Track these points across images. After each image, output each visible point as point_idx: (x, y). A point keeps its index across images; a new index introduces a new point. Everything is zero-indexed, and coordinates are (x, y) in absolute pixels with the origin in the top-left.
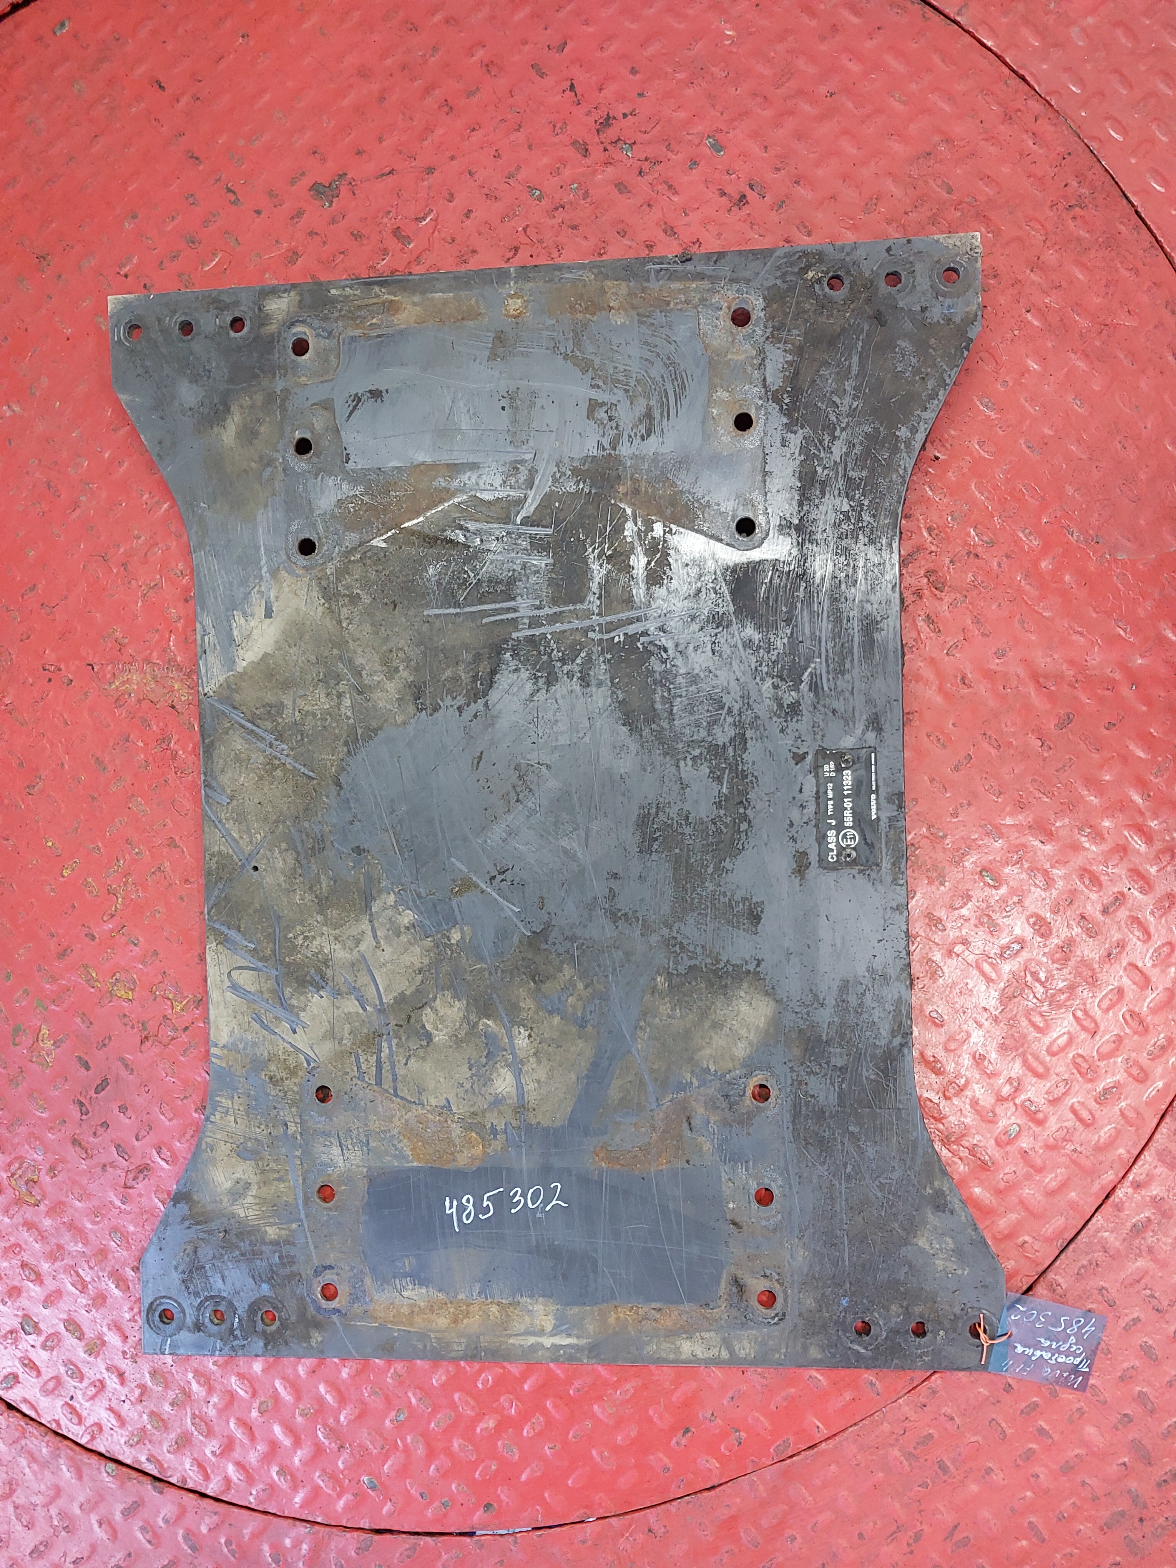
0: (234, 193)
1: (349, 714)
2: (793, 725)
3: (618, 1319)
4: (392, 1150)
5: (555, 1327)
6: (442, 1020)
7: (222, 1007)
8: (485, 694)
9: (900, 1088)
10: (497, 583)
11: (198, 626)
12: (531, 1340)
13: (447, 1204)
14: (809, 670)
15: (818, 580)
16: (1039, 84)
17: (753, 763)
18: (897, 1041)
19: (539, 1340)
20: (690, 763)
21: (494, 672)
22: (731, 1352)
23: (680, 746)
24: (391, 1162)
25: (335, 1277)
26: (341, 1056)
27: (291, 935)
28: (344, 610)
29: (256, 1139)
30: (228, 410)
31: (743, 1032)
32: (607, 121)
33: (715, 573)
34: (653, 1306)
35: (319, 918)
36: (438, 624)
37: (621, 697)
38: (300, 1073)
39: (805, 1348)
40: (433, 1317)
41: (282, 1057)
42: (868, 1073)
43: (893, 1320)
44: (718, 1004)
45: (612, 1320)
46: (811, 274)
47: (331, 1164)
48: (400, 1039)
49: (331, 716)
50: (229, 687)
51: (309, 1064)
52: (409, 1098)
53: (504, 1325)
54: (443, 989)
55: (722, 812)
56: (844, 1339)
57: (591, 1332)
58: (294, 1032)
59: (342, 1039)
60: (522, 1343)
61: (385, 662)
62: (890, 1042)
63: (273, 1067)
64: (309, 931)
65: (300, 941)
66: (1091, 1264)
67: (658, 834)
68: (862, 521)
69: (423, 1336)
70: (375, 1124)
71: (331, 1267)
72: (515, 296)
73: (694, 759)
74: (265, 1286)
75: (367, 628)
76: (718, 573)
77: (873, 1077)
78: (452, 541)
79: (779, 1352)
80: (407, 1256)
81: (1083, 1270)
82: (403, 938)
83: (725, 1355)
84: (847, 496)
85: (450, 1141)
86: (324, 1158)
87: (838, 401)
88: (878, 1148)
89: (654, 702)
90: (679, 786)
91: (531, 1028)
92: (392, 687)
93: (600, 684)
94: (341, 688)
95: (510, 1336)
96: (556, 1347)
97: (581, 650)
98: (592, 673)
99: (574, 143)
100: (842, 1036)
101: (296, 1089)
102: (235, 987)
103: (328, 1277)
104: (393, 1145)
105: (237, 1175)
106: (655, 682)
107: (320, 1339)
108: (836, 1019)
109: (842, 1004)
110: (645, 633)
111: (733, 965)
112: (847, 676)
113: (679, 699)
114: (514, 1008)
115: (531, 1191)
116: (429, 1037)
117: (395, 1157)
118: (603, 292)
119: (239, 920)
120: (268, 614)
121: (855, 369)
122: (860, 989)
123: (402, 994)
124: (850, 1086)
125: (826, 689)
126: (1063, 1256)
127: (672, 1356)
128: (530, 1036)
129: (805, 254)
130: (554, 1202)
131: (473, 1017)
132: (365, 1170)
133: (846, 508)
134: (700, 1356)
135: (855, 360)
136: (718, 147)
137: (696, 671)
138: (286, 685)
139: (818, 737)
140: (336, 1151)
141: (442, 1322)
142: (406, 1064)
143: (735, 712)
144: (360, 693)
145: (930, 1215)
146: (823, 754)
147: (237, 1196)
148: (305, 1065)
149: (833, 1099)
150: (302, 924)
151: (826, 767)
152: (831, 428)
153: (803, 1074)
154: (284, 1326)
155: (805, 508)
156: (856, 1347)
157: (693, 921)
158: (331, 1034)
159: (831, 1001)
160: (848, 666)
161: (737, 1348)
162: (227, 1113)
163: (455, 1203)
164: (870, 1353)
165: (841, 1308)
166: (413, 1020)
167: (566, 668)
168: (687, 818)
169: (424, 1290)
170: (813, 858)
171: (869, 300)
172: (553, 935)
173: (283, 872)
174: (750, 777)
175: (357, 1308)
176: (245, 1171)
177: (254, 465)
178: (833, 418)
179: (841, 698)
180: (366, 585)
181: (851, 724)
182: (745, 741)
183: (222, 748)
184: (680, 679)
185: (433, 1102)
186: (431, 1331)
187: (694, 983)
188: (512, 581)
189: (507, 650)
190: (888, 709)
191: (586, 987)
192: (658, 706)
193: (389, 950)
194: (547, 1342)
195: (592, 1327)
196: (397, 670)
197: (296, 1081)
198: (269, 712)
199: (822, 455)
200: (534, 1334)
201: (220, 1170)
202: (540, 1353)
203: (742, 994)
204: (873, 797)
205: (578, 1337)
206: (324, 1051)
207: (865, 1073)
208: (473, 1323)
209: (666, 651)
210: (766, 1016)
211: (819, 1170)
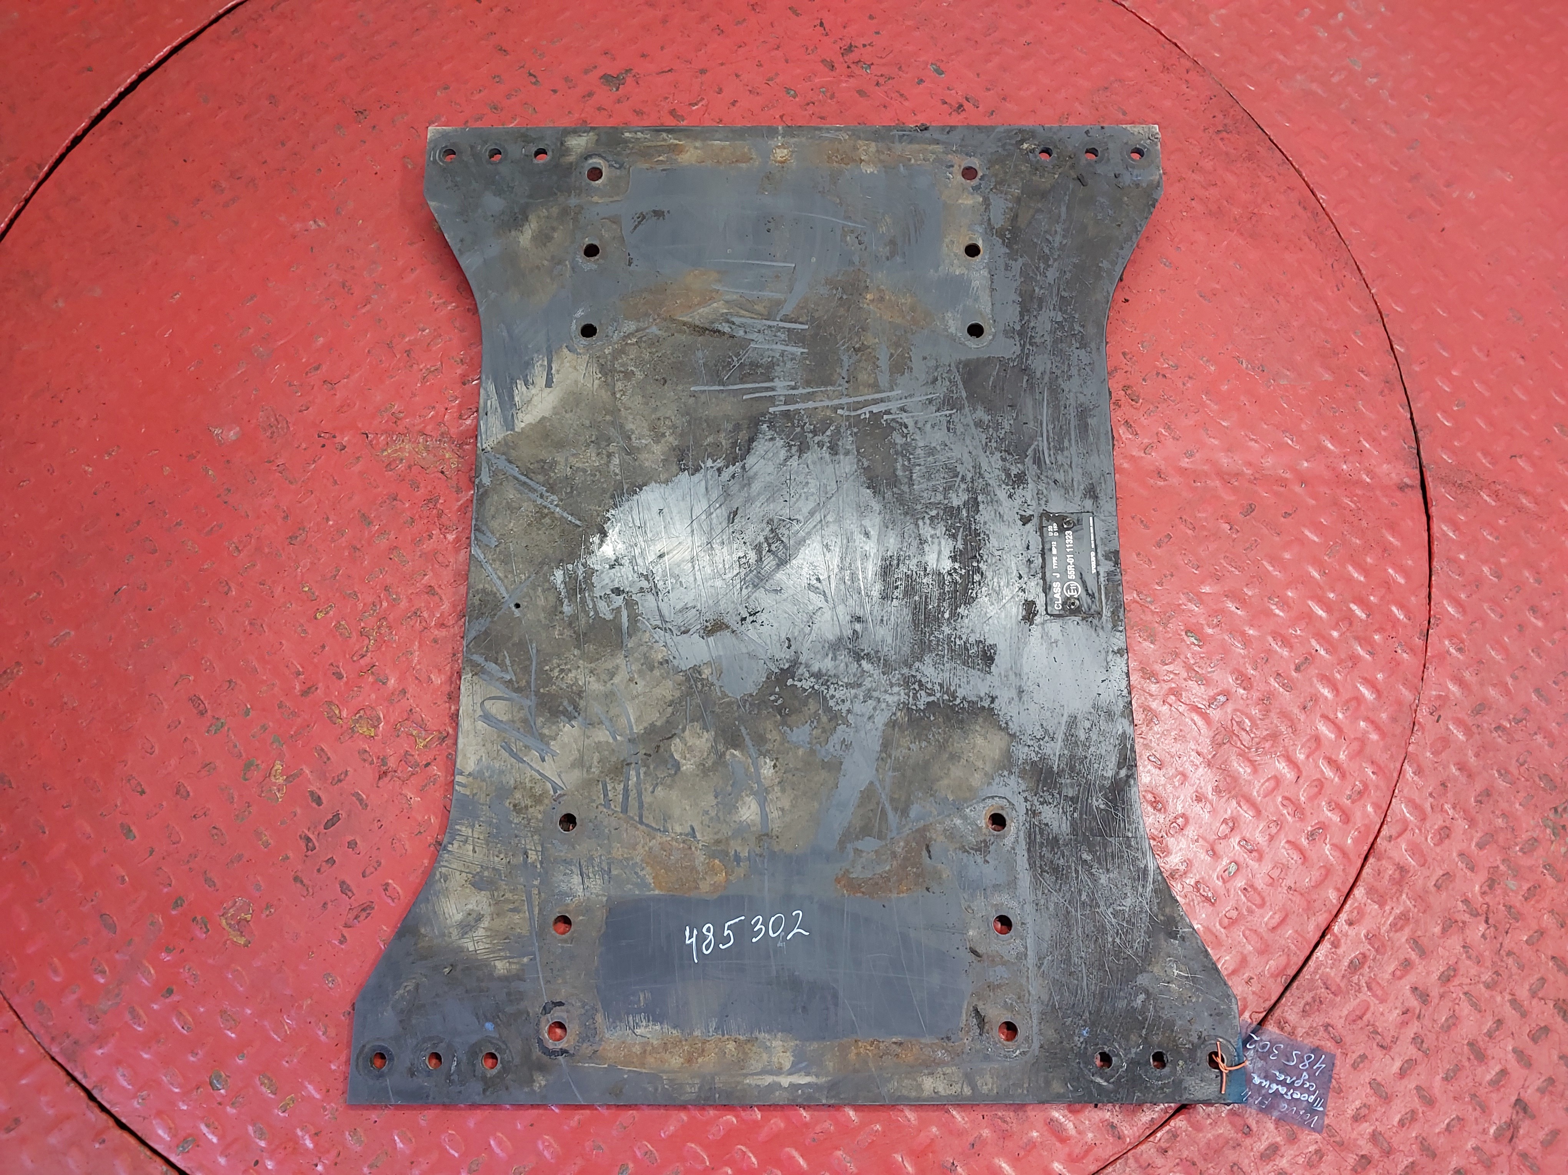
0: (535, 77)
1: (617, 471)
2: (1020, 491)
3: (858, 1054)
4: (634, 879)
5: (793, 1065)
6: (690, 749)
7: (471, 736)
8: (743, 458)
9: (1128, 817)
10: (757, 366)
11: (482, 391)
12: (769, 1079)
13: (687, 933)
14: (1033, 447)
15: (1038, 375)
16: (1188, 49)
17: (985, 523)
18: (1123, 773)
19: (777, 1079)
20: (928, 522)
21: (752, 440)
22: (974, 1087)
23: (919, 507)
24: (632, 890)
25: (565, 1015)
26: (588, 784)
27: (547, 668)
28: (619, 385)
29: (494, 869)
30: (526, 219)
31: (980, 764)
32: (850, 49)
33: (950, 366)
34: (894, 1040)
35: (576, 652)
36: (703, 398)
37: (866, 464)
38: (546, 801)
39: (1048, 1083)
40: (667, 1056)
41: (529, 785)
42: (1098, 802)
43: (1133, 1051)
44: (956, 738)
45: (852, 1056)
46: (1025, 146)
47: (571, 894)
48: (648, 767)
49: (600, 472)
50: (506, 444)
51: (555, 792)
52: (654, 825)
53: (741, 1063)
54: (692, 721)
55: (957, 565)
56: (1086, 1072)
57: (831, 1069)
58: (543, 760)
59: (591, 767)
60: (759, 1083)
61: (653, 428)
62: (1118, 773)
63: (518, 795)
64: (566, 664)
65: (556, 673)
66: (1314, 1001)
67: (899, 583)
68: (1074, 330)
69: (654, 1078)
70: (618, 852)
71: (561, 1004)
72: (783, 146)
73: (932, 518)
74: (489, 1026)
75: (639, 399)
76: (953, 365)
77: (1102, 807)
78: (719, 331)
79: (1022, 1087)
80: (643, 991)
81: (1307, 1007)
82: (657, 672)
83: (967, 1091)
84: (1061, 310)
85: (693, 869)
86: (564, 887)
87: (1051, 239)
88: (1111, 875)
89: (895, 470)
90: (918, 541)
91: (777, 759)
92: (657, 449)
93: (847, 453)
94: (611, 449)
95: (746, 1076)
96: (794, 1087)
97: (830, 424)
98: (840, 443)
99: (823, 61)
100: (1072, 768)
101: (540, 816)
102: (487, 717)
103: (558, 1014)
104: (636, 873)
105: (470, 907)
106: (897, 453)
107: (543, 1083)
108: (1066, 752)
109: (1070, 739)
110: (888, 412)
111: (969, 702)
112: (1066, 453)
113: (918, 468)
114: (760, 740)
115: (773, 919)
116: (677, 766)
117: (636, 885)
118: (855, 148)
119: (497, 653)
120: (549, 383)
121: (1064, 216)
122: (1087, 724)
123: (652, 725)
124: (1081, 814)
125: (1048, 462)
126: (1288, 994)
127: (914, 1094)
128: (775, 766)
129: (1020, 131)
130: (796, 931)
131: (721, 747)
132: (605, 899)
133: (1059, 319)
134: (943, 1093)
135: (1064, 209)
136: (939, 72)
137: (933, 445)
138: (560, 445)
139: (1042, 502)
140: (576, 879)
141: (676, 1061)
142: (653, 792)
143: (968, 479)
144: (628, 454)
145: (1163, 942)
146: (1047, 517)
147: (467, 929)
148: (552, 792)
149: (1066, 827)
150: (559, 656)
151: (1050, 528)
152: (1045, 258)
153: (1036, 802)
154: (505, 1070)
155: (1026, 318)
156: (1098, 1080)
157: (930, 661)
158: (580, 763)
159: (1060, 736)
160: (1066, 443)
161: (979, 1083)
162: (466, 842)
163: (695, 932)
164: (1111, 1086)
165: (1082, 1040)
166: (662, 750)
167: (817, 439)
168: (925, 569)
169: (658, 1027)
170: (1040, 606)
171: (1073, 167)
172: (800, 671)
173: (544, 609)
174: (982, 535)
175: (586, 1049)
176: (479, 902)
177: (546, 263)
178: (1047, 251)
179: (1061, 471)
180: (640, 363)
181: (1071, 493)
182: (977, 504)
183: (496, 497)
184: (919, 451)
185: (678, 829)
186: (664, 1072)
187: (932, 718)
188: (771, 365)
189: (764, 422)
190: (1102, 480)
191: (830, 720)
192: (900, 473)
193: (641, 683)
194: (785, 1081)
195: (831, 1064)
196: (663, 435)
197: (542, 808)
198: (543, 467)
199: (1038, 278)
200: (771, 1073)
201: (452, 902)
202: (777, 1093)
203: (978, 728)
204: (1093, 554)
205: (817, 1076)
206: (571, 779)
207: (1095, 803)
208: (708, 1062)
209: (906, 427)
210: (1000, 749)
211: (1055, 897)
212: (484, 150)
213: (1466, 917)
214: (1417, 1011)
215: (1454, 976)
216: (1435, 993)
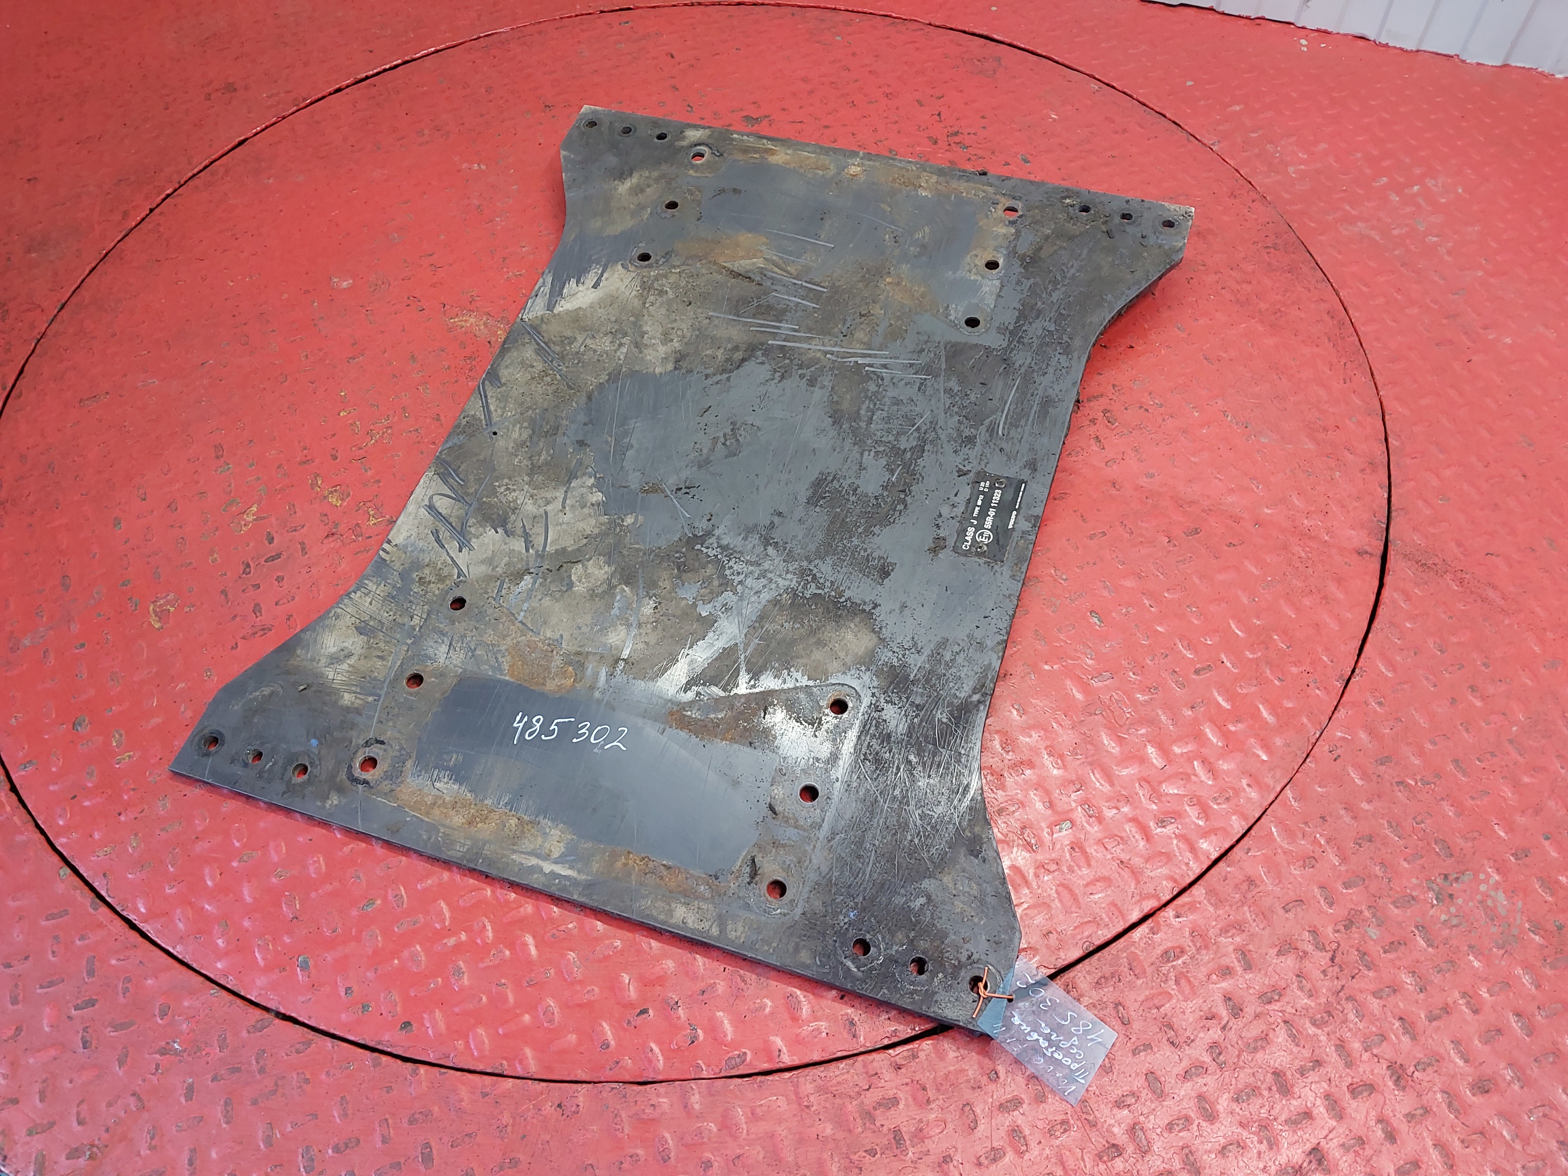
1: (622, 357)
2: (966, 450)
3: (625, 865)
4: (493, 661)
5: (562, 855)
6: (588, 576)
7: (411, 517)
8: (731, 371)
9: (967, 736)
10: (771, 309)
11: (541, 280)
12: (534, 861)
13: (518, 718)
14: (991, 418)
15: (1017, 366)
16: (1260, 187)
17: (924, 467)
18: (976, 698)
19: (541, 863)
20: (872, 453)
21: (744, 360)
22: (722, 930)
23: (869, 441)
24: (487, 670)
25: (381, 753)
26: (488, 579)
27: (497, 484)
28: (651, 298)
29: (380, 621)
30: (631, 175)
31: (842, 655)
32: (956, 134)
33: (939, 343)
34: (664, 862)
35: (526, 478)
36: (716, 322)
37: (835, 399)
38: (448, 582)
39: (797, 949)
40: (453, 813)
41: (439, 566)
42: (942, 715)
43: (895, 948)
44: (828, 628)
45: (619, 865)
46: (1068, 201)
47: (433, 658)
48: (546, 580)
49: (607, 354)
50: (542, 320)
51: (458, 577)
52: (529, 625)
53: (515, 839)
54: (600, 555)
55: (885, 493)
56: (840, 951)
57: (594, 870)
58: (460, 551)
59: (497, 567)
60: (524, 861)
61: (666, 334)
62: (970, 696)
63: (427, 571)
64: (513, 485)
65: (502, 489)
66: (1112, 977)
67: (827, 495)
68: (1062, 339)
69: (433, 828)
70: (489, 637)
71: (382, 743)
72: (858, 165)
73: (877, 453)
74: (314, 742)
75: (663, 311)
76: (942, 343)
77: (945, 720)
78: (750, 278)
79: (769, 944)
80: (457, 753)
81: (1103, 980)
82: (586, 511)
83: (715, 931)
84: (1055, 323)
85: (547, 669)
86: (430, 652)
87: (1066, 270)
88: (932, 781)
89: (859, 409)
90: (858, 467)
91: (660, 603)
92: (662, 349)
93: (823, 387)
94: (624, 341)
95: (514, 852)
96: (554, 875)
97: (817, 363)
98: (819, 379)
99: (929, 137)
100: (928, 681)
101: (437, 592)
102: (431, 507)
103: (375, 751)
104: (496, 658)
105: (346, 644)
106: (866, 397)
107: (335, 802)
108: (927, 666)
109: (936, 656)
110: (871, 366)
111: (853, 603)
112: (1019, 430)
113: (880, 412)
114: (652, 584)
115: (599, 728)
116: (571, 585)
117: (492, 667)
118: (919, 177)
119: (462, 463)
120: (595, 286)
121: (1084, 256)
122: (957, 649)
123: (564, 549)
124: (921, 721)
125: (1000, 433)
126: (1086, 962)
127: (662, 917)
128: (656, 608)
129: (1067, 190)
130: (615, 743)
131: (615, 581)
132: (460, 670)
133: (1052, 328)
134: (690, 925)
135: (1085, 251)
137: (901, 398)
138: (584, 329)
139: (983, 463)
140: (444, 648)
141: (458, 820)
142: (540, 600)
143: (923, 430)
144: (637, 347)
145: (962, 856)
146: (981, 476)
147: (335, 661)
148: (455, 577)
149: (902, 728)
150: (510, 479)
151: (982, 484)
152: (1055, 282)
153: (882, 700)
154: (309, 782)
155: (1021, 322)
156: (849, 963)
157: (831, 563)
158: (489, 561)
159: (927, 652)
160: (1022, 423)
161: (729, 928)
162: (366, 595)
163: (526, 719)
164: (860, 974)
165: (846, 920)
166: (563, 570)
167: (800, 372)
168: (856, 489)
169: (456, 787)
170: (951, 542)
171: (1105, 223)
172: (710, 541)
173: (515, 441)
174: (917, 476)
175: (386, 786)
176: (355, 643)
177: (632, 206)
178: (1059, 277)
179: (1010, 443)
180: (675, 287)
181: (1013, 461)
182: (923, 451)
183: (515, 354)
184: (886, 399)
185: (549, 634)
186: (444, 826)
187: (813, 607)
188: (784, 311)
189: (761, 349)
190: (1046, 458)
191: (720, 585)
192: (862, 412)
193: (569, 515)
194: (548, 867)
195: (597, 866)
196: (672, 340)
197: (441, 587)
198: (562, 341)
199: (1044, 295)
200: (538, 856)
201: (334, 636)
202: (536, 876)
203: (852, 625)
204: (1015, 513)
205: (579, 872)
206: (476, 571)
207: (939, 716)
208: (485, 830)
209: (883, 379)
210: (866, 648)
211: (869, 784)
212: (619, 126)
213: (1310, 948)
214: (1224, 1022)
215: (1278, 1001)
216: (1250, 1010)
